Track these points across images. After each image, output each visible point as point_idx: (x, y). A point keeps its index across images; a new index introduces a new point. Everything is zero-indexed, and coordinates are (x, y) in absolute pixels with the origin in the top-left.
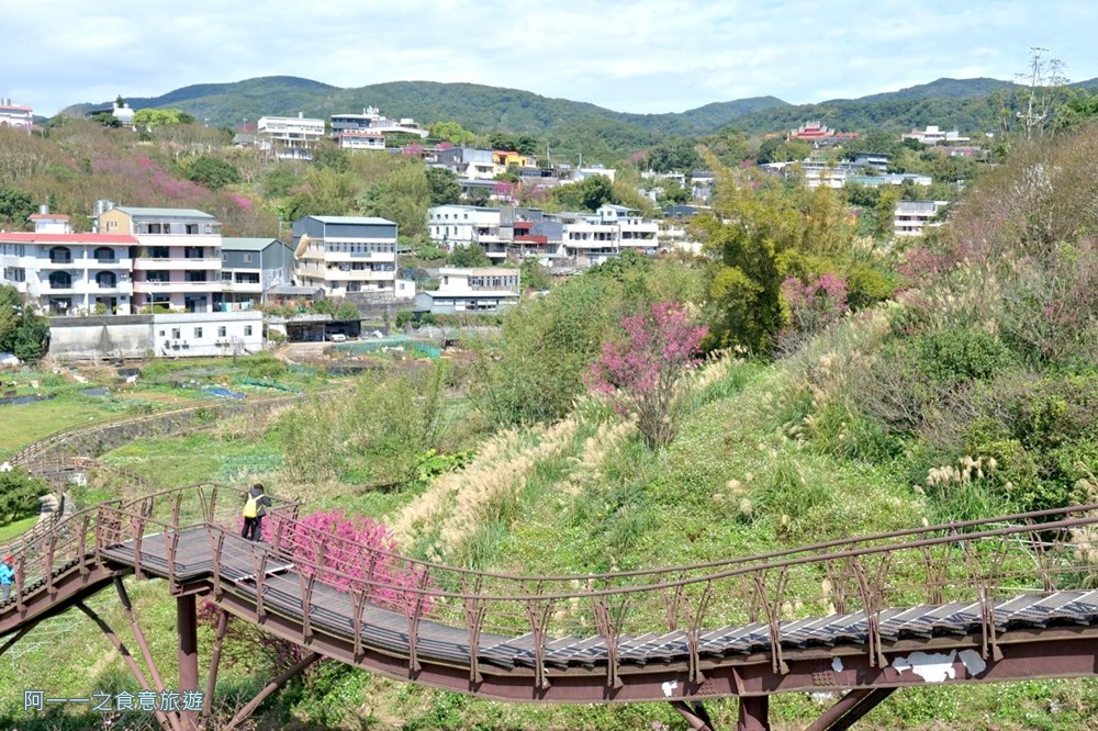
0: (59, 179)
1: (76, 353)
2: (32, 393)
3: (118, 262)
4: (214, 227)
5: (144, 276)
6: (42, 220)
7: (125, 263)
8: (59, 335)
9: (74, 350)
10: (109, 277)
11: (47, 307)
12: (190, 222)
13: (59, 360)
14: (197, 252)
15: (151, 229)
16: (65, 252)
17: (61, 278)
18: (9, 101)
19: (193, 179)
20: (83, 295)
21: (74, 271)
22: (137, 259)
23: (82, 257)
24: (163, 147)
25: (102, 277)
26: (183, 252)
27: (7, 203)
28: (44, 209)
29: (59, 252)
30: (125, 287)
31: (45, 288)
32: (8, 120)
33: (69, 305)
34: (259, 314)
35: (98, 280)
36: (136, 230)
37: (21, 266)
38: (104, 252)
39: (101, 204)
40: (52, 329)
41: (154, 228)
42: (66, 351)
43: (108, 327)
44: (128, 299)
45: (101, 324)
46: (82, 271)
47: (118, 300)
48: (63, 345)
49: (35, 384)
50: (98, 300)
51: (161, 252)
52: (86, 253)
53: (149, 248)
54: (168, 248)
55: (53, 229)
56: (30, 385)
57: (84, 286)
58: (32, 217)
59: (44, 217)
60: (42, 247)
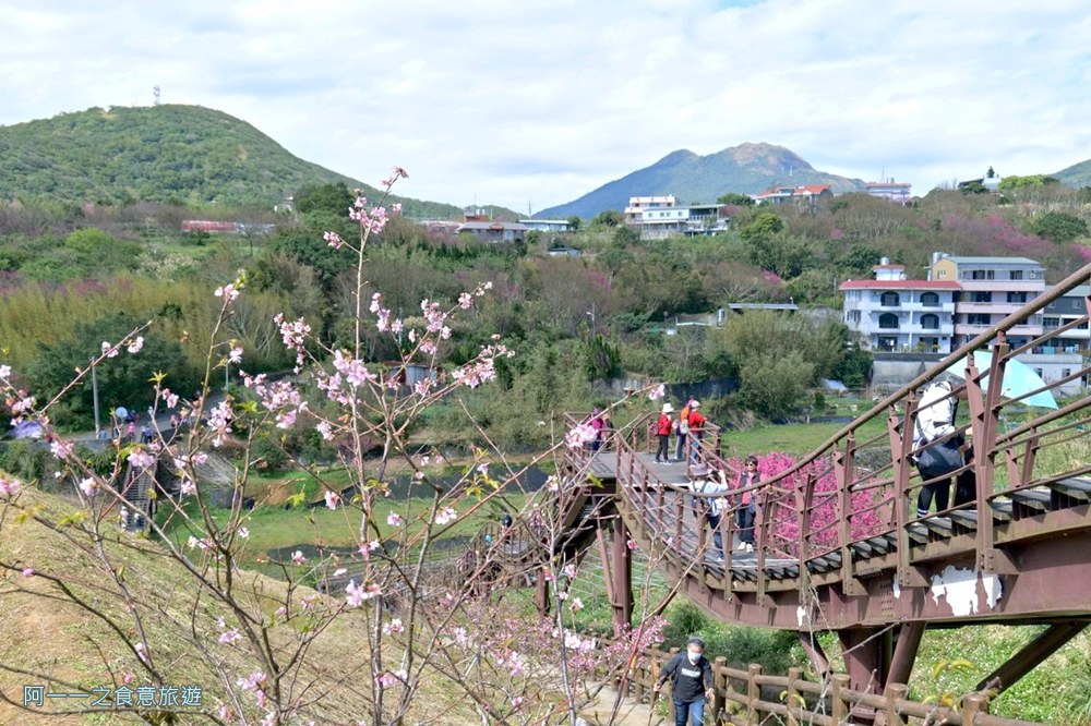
0: (908, 238)
1: (895, 385)
2: (849, 414)
3: (942, 305)
4: (1038, 273)
5: (965, 319)
6: (881, 270)
7: (948, 306)
8: (883, 368)
9: (894, 382)
10: (933, 319)
11: (876, 345)
12: (1014, 269)
13: (880, 390)
14: (1020, 297)
15: (975, 275)
16: (894, 296)
17: (888, 320)
18: (893, 180)
19: (1039, 234)
20: (908, 335)
21: (901, 313)
22: (960, 304)
23: (909, 301)
24: (1021, 209)
25: (926, 319)
26: (1005, 297)
27: (861, 258)
28: (884, 261)
29: (889, 296)
30: (946, 328)
31: (876, 328)
32: (889, 195)
33: (896, 342)
34: (1079, 358)
35: (923, 322)
36: (960, 277)
37: (859, 309)
38: (930, 297)
39: (936, 255)
40: (875, 362)
41: (978, 275)
42: (887, 382)
43: (926, 363)
44: (949, 340)
45: (919, 360)
46: (908, 313)
47: (940, 340)
48: (884, 377)
49: (854, 408)
50: (921, 339)
51: (984, 297)
52: (912, 298)
53: (972, 293)
54: (990, 292)
55: (888, 276)
56: (849, 408)
57: (909, 327)
58: (875, 268)
59: (883, 267)
60: (874, 291)
